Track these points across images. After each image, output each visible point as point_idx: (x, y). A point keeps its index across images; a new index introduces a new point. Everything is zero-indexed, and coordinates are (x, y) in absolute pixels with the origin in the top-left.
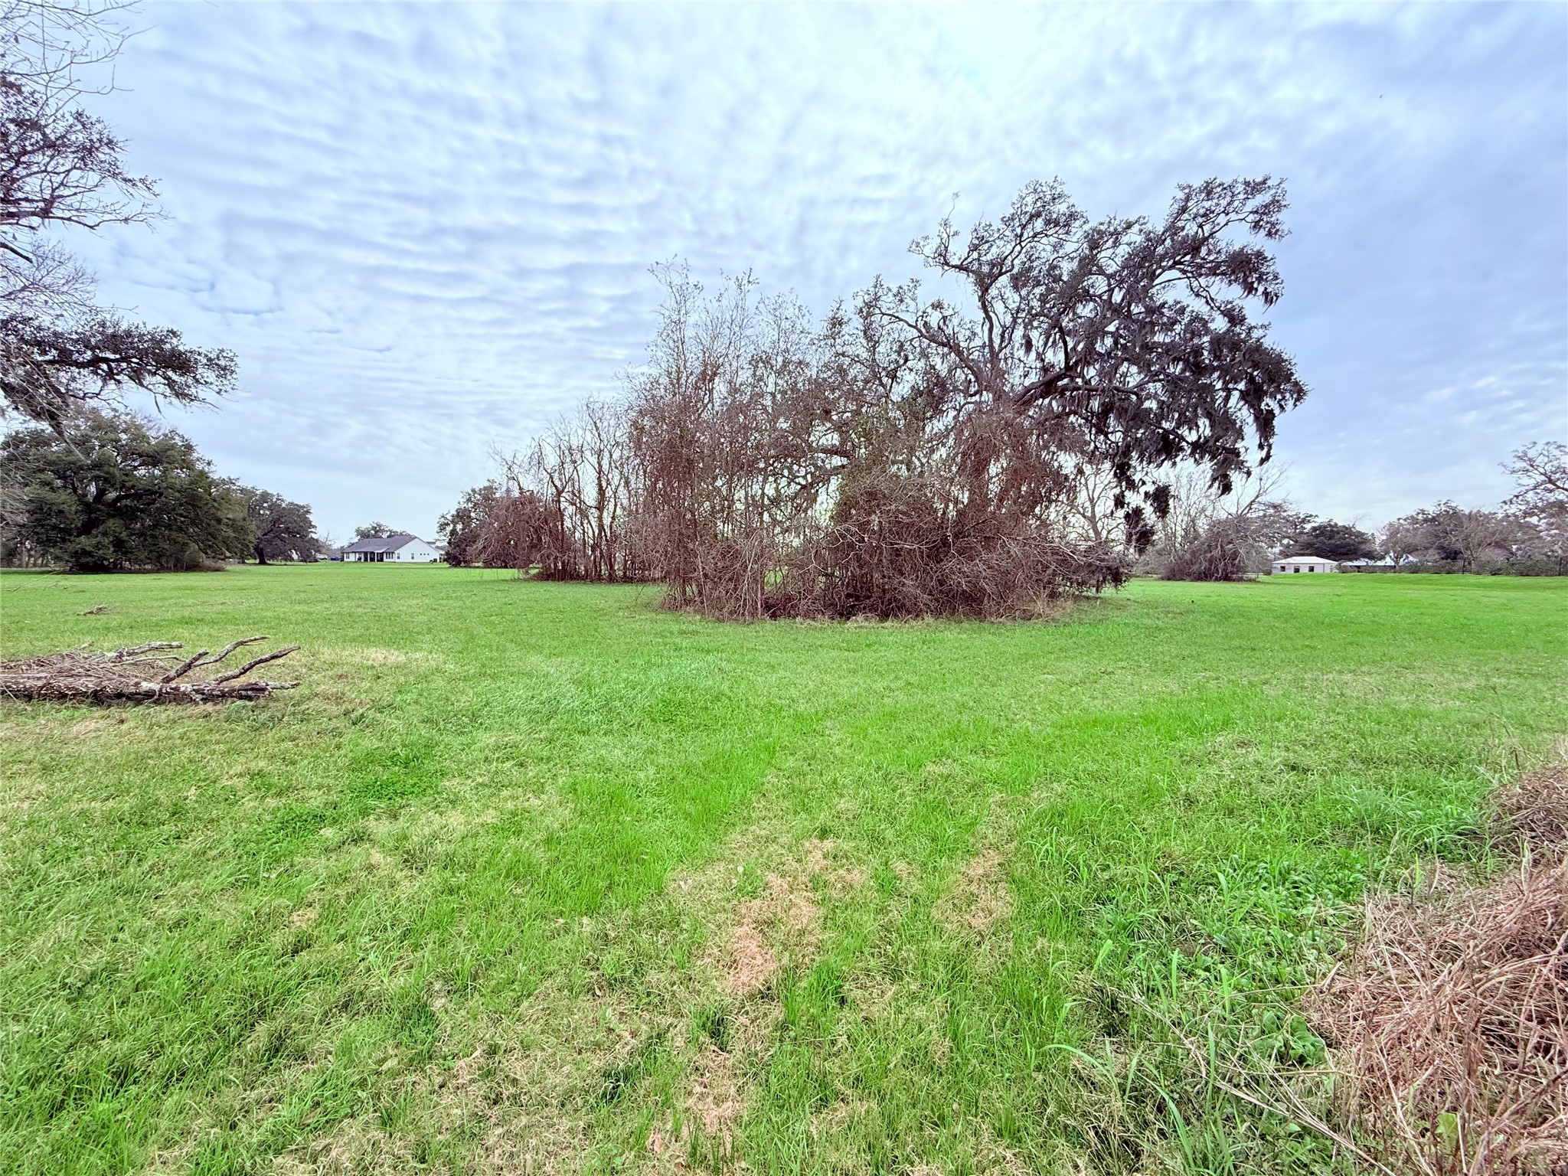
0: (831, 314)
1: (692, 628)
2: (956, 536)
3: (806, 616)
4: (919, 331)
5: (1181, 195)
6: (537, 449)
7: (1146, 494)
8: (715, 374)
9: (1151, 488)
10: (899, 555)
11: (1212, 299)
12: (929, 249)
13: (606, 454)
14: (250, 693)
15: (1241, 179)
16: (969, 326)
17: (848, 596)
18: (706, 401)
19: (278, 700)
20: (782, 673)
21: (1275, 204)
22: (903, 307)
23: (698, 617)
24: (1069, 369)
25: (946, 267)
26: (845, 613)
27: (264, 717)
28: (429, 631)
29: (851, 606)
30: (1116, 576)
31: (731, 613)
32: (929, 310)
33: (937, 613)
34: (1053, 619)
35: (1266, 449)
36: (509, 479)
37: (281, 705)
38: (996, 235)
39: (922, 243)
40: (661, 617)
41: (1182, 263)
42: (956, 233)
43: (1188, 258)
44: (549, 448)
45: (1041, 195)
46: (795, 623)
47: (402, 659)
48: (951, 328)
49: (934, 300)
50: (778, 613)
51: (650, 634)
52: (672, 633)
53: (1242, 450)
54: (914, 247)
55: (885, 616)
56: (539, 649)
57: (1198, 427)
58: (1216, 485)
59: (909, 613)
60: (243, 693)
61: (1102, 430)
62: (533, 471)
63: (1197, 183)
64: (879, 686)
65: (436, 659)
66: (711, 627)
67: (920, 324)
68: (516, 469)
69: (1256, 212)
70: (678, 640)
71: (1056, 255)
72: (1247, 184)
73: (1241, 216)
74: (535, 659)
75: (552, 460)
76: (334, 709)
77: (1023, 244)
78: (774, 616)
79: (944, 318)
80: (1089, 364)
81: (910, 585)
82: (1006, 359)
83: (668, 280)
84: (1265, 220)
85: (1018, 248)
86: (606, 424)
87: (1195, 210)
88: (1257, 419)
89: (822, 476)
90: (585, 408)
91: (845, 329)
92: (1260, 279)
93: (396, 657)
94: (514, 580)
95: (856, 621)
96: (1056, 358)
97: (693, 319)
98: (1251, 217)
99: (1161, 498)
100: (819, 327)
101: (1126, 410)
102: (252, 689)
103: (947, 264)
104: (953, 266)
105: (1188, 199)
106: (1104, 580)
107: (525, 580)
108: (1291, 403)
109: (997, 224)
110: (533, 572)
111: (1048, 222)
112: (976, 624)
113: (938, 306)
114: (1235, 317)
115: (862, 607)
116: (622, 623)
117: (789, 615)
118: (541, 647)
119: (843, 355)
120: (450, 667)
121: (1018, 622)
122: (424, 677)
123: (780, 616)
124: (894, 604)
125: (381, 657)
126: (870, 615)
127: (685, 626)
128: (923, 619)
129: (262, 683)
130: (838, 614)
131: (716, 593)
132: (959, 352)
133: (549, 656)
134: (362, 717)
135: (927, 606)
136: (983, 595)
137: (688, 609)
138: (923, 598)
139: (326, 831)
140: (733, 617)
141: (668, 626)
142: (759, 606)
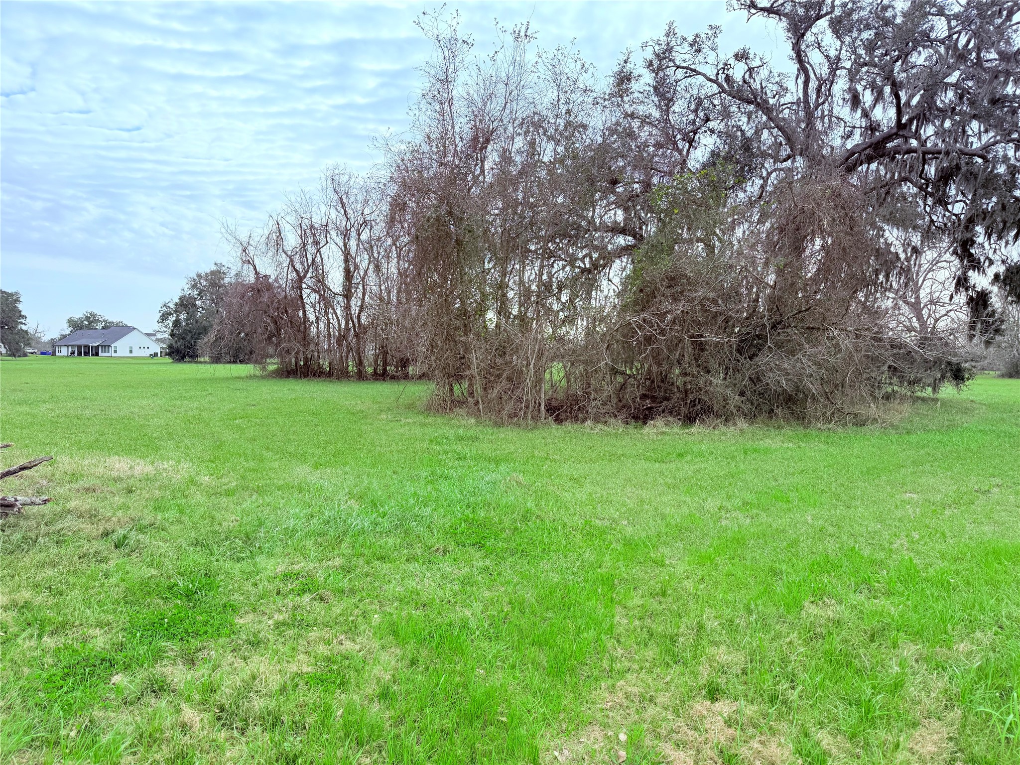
0: (616, 69)
1: (471, 433)
2: (774, 327)
3: (596, 420)
4: (720, 86)
6: (275, 229)
8: (487, 141)
10: (703, 350)
13: (354, 234)
16: (777, 79)
17: (644, 397)
18: (477, 173)
19: (27, 518)
20: (588, 488)
22: (700, 58)
23: (473, 421)
24: (901, 127)
25: (753, 11)
26: (642, 417)
27: (17, 537)
28: (170, 436)
29: (648, 409)
30: (958, 375)
31: (510, 416)
32: (732, 61)
33: (751, 417)
34: (892, 425)
36: (244, 262)
37: (33, 523)
40: (431, 420)
46: (584, 428)
47: (150, 469)
48: (758, 82)
49: (737, 48)
50: (563, 416)
51: (423, 440)
52: (447, 439)
55: (689, 420)
56: (303, 458)
59: (718, 416)
61: (942, 201)
62: (270, 254)
64: (712, 504)
65: (187, 468)
67: (721, 78)
68: (251, 251)
70: (458, 447)
74: (301, 472)
75: (292, 240)
76: (87, 528)
78: (558, 420)
79: (751, 70)
80: (928, 121)
81: (718, 385)
82: (822, 118)
83: (436, 33)
86: (353, 199)
89: (608, 258)
90: (330, 182)
91: (635, 86)
93: (142, 468)
94: (251, 377)
95: (654, 426)
96: (885, 115)
97: (463, 77)
100: (603, 84)
101: (976, 176)
103: (754, 6)
104: (763, 9)
106: (943, 377)
107: (262, 377)
110: (272, 368)
112: (800, 431)
113: (742, 56)
115: (660, 409)
116: (388, 428)
117: (576, 419)
118: (303, 455)
119: (632, 116)
120: (205, 479)
121: (851, 428)
122: (180, 491)
123: (566, 420)
124: (699, 407)
125: (126, 467)
126: (671, 419)
127: (461, 432)
128: (735, 424)
129: (11, 500)
130: (633, 417)
131: (493, 394)
132: (767, 109)
133: (316, 466)
134: (125, 537)
135: (739, 409)
136: (807, 396)
137: (460, 411)
138: (735, 399)
139: (118, 679)
140: (514, 420)
141: (442, 431)
142: (543, 408)
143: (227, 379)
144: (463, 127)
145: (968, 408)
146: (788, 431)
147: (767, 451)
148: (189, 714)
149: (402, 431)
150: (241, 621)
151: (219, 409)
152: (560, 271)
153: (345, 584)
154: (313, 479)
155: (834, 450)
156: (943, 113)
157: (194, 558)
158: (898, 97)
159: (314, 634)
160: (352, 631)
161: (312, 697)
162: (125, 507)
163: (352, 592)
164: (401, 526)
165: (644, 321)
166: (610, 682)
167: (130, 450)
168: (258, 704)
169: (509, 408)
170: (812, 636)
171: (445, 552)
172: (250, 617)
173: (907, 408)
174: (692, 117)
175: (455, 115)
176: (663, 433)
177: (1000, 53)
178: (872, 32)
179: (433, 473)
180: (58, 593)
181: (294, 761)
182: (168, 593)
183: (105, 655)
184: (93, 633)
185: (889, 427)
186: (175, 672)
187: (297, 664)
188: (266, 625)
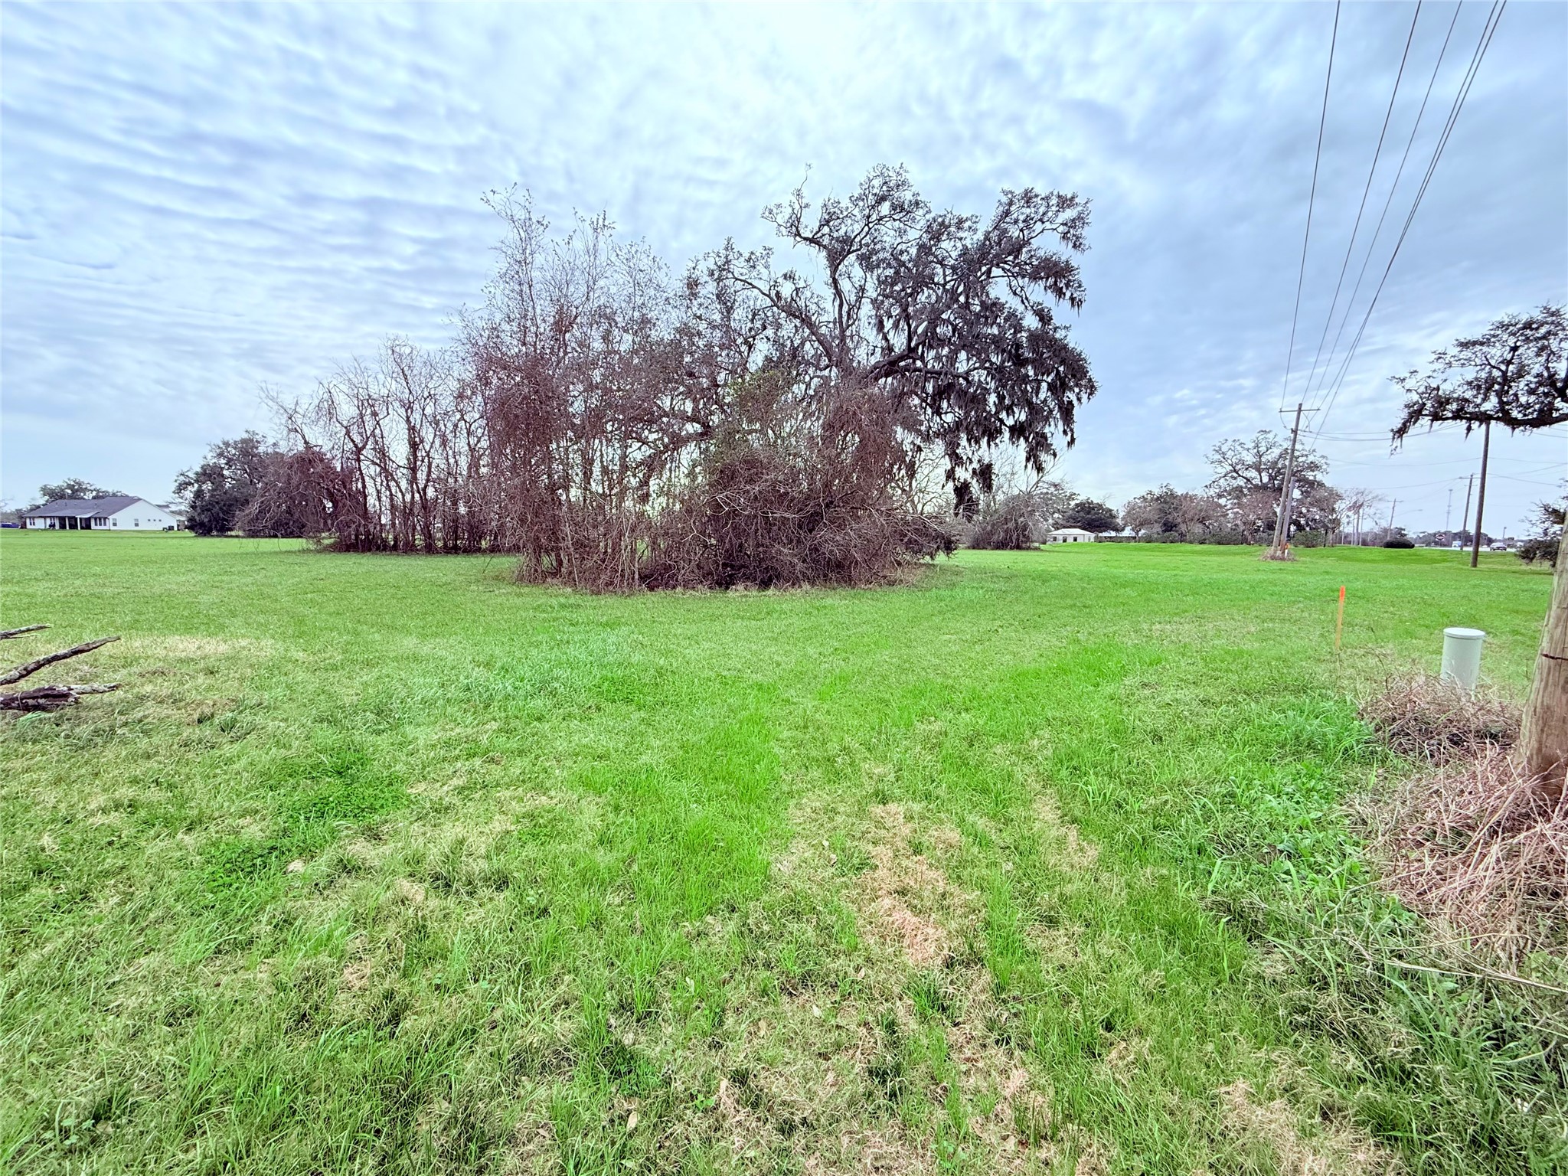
0: (686, 274)
1: (572, 601)
2: (827, 506)
3: (686, 586)
4: (772, 300)
5: (1005, 200)
6: (326, 396)
7: (974, 470)
8: (571, 325)
9: (975, 465)
11: (1027, 299)
12: (783, 217)
13: (416, 406)
14: (42, 701)
15: (1055, 193)
16: (818, 300)
17: (725, 565)
19: (90, 708)
21: (1080, 220)
22: (755, 273)
23: (569, 590)
24: (911, 351)
25: (798, 238)
26: (725, 583)
27: (82, 731)
28: (233, 614)
29: (729, 576)
30: (949, 546)
31: (607, 585)
32: (780, 280)
35: (1070, 434)
36: (290, 430)
37: (102, 714)
38: (845, 214)
39: (775, 211)
40: (526, 590)
41: (1005, 263)
42: (807, 206)
43: (1011, 258)
44: (342, 397)
45: (887, 179)
47: (223, 648)
48: (803, 301)
49: (786, 269)
50: (654, 583)
52: (551, 607)
53: (1049, 435)
54: (767, 213)
55: (765, 584)
56: (406, 631)
57: (1014, 413)
58: (1030, 465)
60: (31, 702)
61: (938, 412)
62: (322, 423)
63: (1019, 191)
65: (269, 648)
66: (590, 600)
67: (773, 293)
68: (298, 418)
69: (1066, 224)
71: (899, 240)
72: (1059, 197)
73: (1054, 226)
74: (410, 643)
75: (347, 410)
76: (177, 715)
77: (871, 225)
78: (651, 589)
79: (797, 290)
80: (931, 347)
81: (786, 553)
82: (852, 336)
83: (509, 213)
84: (1072, 234)
85: (866, 229)
86: (415, 372)
87: (1015, 215)
88: (1060, 408)
89: (678, 442)
90: (390, 352)
91: (702, 291)
92: (1067, 285)
93: (215, 647)
94: (304, 551)
95: (736, 590)
96: (899, 342)
98: (1062, 229)
99: (985, 473)
100: (676, 285)
101: (963, 394)
102: (45, 696)
103: (798, 234)
104: (806, 239)
105: (1011, 203)
106: (938, 548)
107: (318, 552)
108: (1084, 396)
109: (845, 203)
110: (327, 542)
111: (894, 207)
113: (789, 277)
114: (1044, 317)
115: (739, 575)
116: (483, 598)
117: (667, 586)
118: (404, 626)
120: (301, 655)
121: (886, 588)
122: (274, 668)
123: (658, 587)
124: (771, 572)
125: (192, 647)
126: (749, 584)
127: (562, 600)
128: (800, 587)
129: (62, 688)
130: (717, 583)
131: (589, 564)
132: (811, 326)
133: (424, 637)
134: (234, 721)
135: (804, 574)
136: (851, 563)
137: (555, 581)
138: (800, 566)
139: (297, 866)
140: (611, 588)
141: (543, 600)
142: (637, 576)
143: (276, 553)
144: (545, 311)
145: (957, 572)
146: (842, 592)
147: (832, 607)
148: (405, 886)
149: (499, 600)
150: (414, 791)
151: (280, 583)
152: (637, 453)
153: (513, 744)
154: (426, 649)
155: (880, 605)
156: (942, 342)
157: (326, 735)
158: (909, 326)
159: (504, 794)
160: (541, 789)
161: (531, 850)
162: (208, 689)
163: (521, 753)
164: (543, 687)
165: (727, 497)
166: (794, 801)
167: (189, 629)
168: (479, 866)
169: (604, 577)
170: (934, 745)
171: (599, 709)
172: (422, 786)
173: (920, 572)
174: (750, 325)
175: (535, 296)
176: (746, 596)
177: (982, 303)
178: (892, 271)
179: (553, 638)
180: (171, 787)
181: (544, 912)
182: (314, 773)
183: (271, 843)
184: (241, 822)
185: (911, 586)
186: (361, 850)
187: (499, 824)
188: (443, 792)
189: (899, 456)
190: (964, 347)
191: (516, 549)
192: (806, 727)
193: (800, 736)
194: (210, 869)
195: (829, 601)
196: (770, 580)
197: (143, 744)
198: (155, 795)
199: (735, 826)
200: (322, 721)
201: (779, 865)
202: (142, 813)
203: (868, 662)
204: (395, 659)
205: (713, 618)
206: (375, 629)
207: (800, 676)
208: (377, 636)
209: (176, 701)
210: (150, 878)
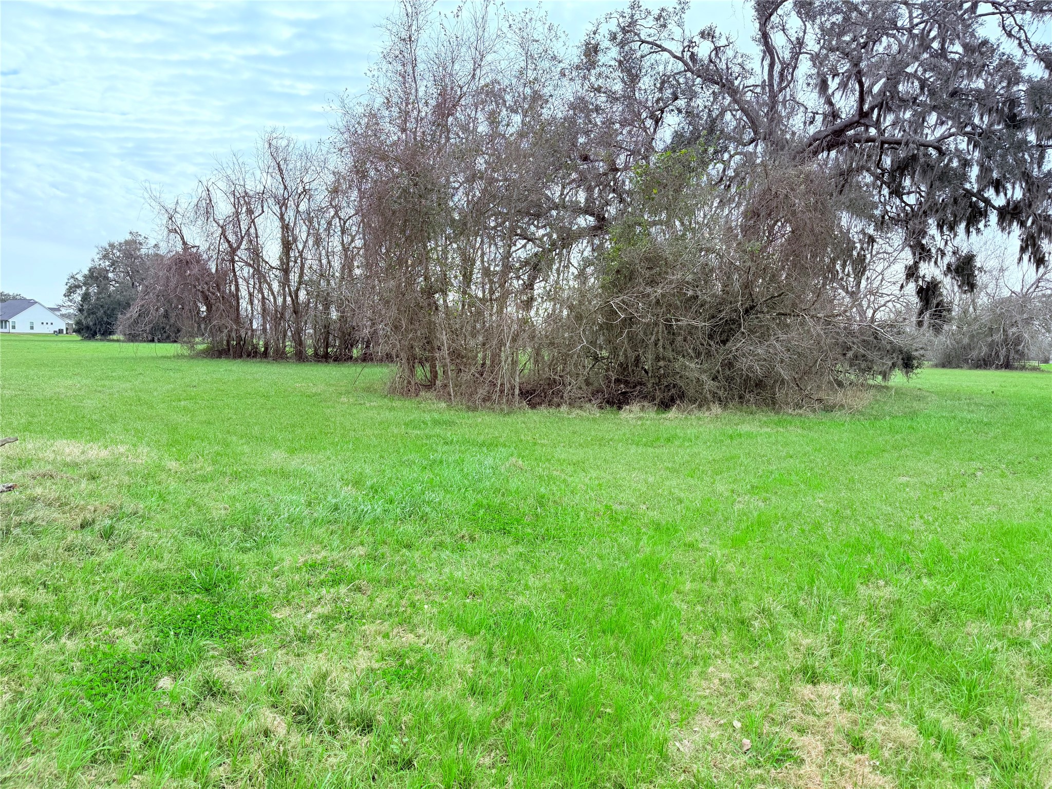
0: (585, 40)
1: (446, 416)
2: (747, 311)
3: (572, 405)
4: (685, 64)
6: (204, 194)
7: (947, 265)
11: (1027, 40)
13: (291, 203)
16: (740, 60)
17: (618, 381)
22: (665, 34)
23: (443, 405)
24: (863, 115)
26: (617, 402)
28: (113, 419)
29: (622, 393)
30: (908, 363)
31: (484, 400)
33: (723, 403)
34: (857, 411)
36: (170, 231)
40: (397, 404)
44: (220, 195)
46: (559, 412)
47: (104, 453)
48: (724, 62)
49: (704, 25)
50: (537, 400)
51: (398, 425)
52: (425, 423)
55: (665, 405)
56: (274, 443)
57: (1005, 189)
58: (1026, 257)
59: (692, 401)
61: (897, 192)
62: (199, 222)
64: (722, 488)
65: (145, 456)
67: (687, 55)
68: (178, 218)
70: (440, 432)
74: (277, 457)
75: (224, 208)
76: (63, 518)
78: (533, 406)
79: (717, 49)
80: (890, 109)
81: (692, 368)
82: (784, 102)
86: (291, 166)
90: (267, 146)
91: (602, 58)
93: (97, 452)
94: (178, 357)
95: (631, 411)
96: (847, 105)
99: (964, 269)
100: (572, 54)
101: (932, 168)
106: (894, 365)
107: (191, 357)
110: (201, 347)
113: (708, 34)
115: (635, 394)
116: (354, 411)
117: (550, 404)
118: (272, 438)
119: (599, 90)
120: (173, 465)
121: (821, 415)
122: (149, 477)
123: (541, 404)
124: (673, 391)
125: (77, 452)
126: (646, 404)
127: (436, 416)
128: (709, 409)
130: (608, 402)
131: (466, 377)
132: (734, 92)
133: (292, 451)
134: (112, 527)
135: (714, 394)
136: (776, 382)
137: (428, 395)
138: (709, 384)
139: (165, 682)
140: (488, 404)
141: (415, 415)
142: (517, 392)
143: (153, 358)
144: (427, 92)
145: (919, 396)
146: (761, 416)
147: (749, 435)
148: (269, 718)
149: (370, 414)
150: (278, 615)
151: (156, 390)
152: (522, 251)
153: (381, 572)
154: (295, 463)
155: (813, 435)
156: (905, 102)
157: (195, 549)
158: (861, 85)
159: (369, 628)
160: (407, 623)
161: (397, 693)
162: (90, 495)
163: (389, 583)
164: (413, 512)
165: (624, 302)
166: (698, 669)
167: (74, 433)
168: (341, 705)
169: (482, 392)
170: (883, 615)
171: (472, 539)
172: (287, 611)
173: (869, 396)
174: (658, 95)
175: (418, 78)
177: (965, 46)
178: (840, 17)
179: (423, 458)
180: (56, 590)
181: (409, 764)
182: (184, 586)
183: (143, 656)
184: (119, 632)
185: (854, 413)
186: (225, 672)
187: (363, 660)
188: (309, 619)
189: (845, 249)
190: (934, 108)
191: (389, 358)
192: (714, 579)
193: (706, 589)
194: (89, 676)
195: (745, 428)
196: (673, 400)
197: (33, 545)
198: (41, 597)
199: (625, 690)
200: (191, 535)
201: (678, 744)
202: (32, 614)
203: (795, 506)
204: (264, 473)
205: (601, 442)
206: (244, 441)
207: (705, 516)
208: (246, 449)
209: (62, 504)
210: (37, 679)
